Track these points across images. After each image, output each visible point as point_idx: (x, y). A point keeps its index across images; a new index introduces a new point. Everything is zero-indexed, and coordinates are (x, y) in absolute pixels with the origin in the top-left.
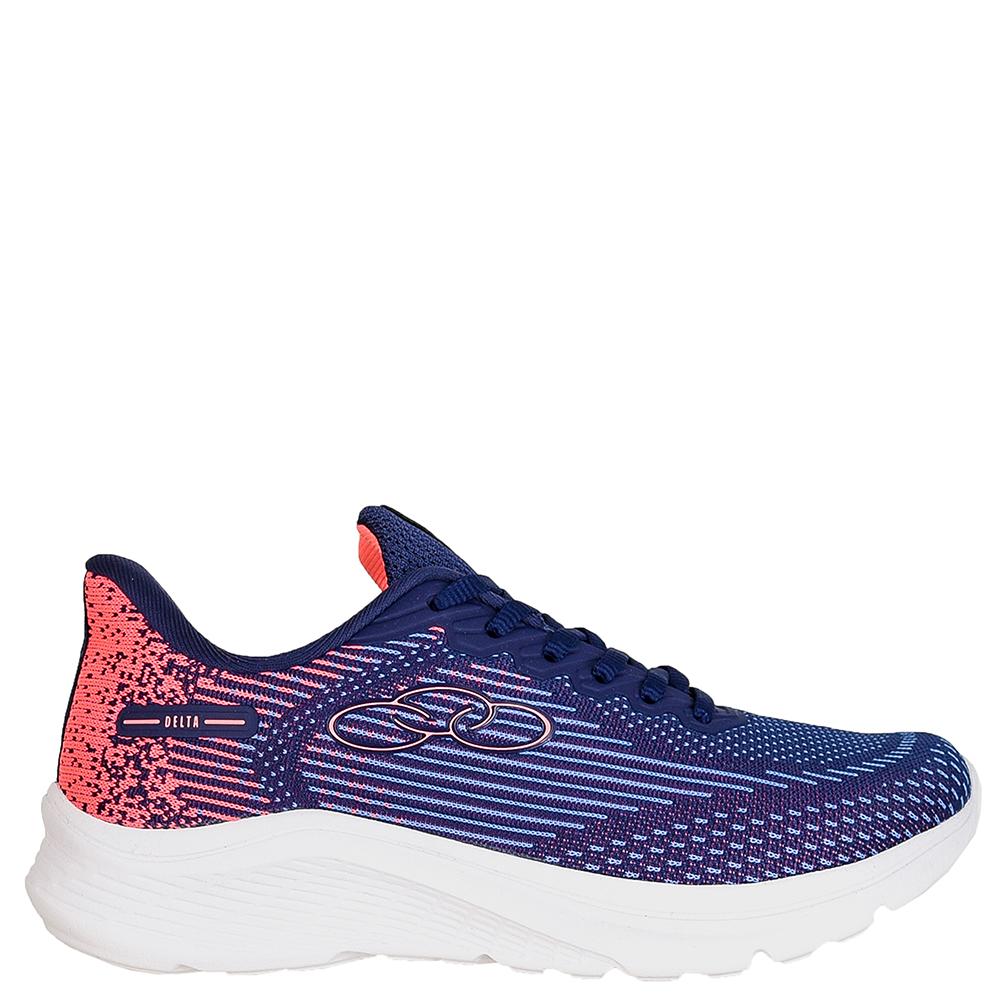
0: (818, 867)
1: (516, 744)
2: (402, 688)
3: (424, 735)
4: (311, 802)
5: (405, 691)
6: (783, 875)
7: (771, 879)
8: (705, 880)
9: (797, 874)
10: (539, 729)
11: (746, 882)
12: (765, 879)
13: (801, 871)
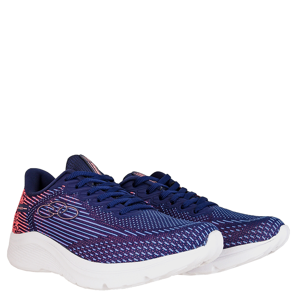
0: (128, 261)
1: (70, 217)
2: (51, 202)
3: (53, 214)
4: (36, 230)
5: (52, 202)
6: (117, 262)
7: (113, 263)
8: (97, 261)
9: (121, 263)
10: (76, 214)
11: (106, 263)
12: (111, 263)
13: (122, 262)
